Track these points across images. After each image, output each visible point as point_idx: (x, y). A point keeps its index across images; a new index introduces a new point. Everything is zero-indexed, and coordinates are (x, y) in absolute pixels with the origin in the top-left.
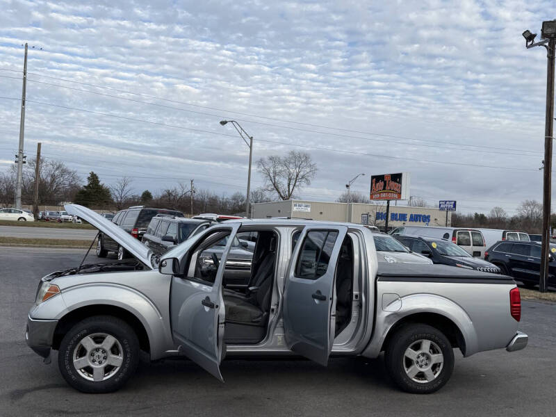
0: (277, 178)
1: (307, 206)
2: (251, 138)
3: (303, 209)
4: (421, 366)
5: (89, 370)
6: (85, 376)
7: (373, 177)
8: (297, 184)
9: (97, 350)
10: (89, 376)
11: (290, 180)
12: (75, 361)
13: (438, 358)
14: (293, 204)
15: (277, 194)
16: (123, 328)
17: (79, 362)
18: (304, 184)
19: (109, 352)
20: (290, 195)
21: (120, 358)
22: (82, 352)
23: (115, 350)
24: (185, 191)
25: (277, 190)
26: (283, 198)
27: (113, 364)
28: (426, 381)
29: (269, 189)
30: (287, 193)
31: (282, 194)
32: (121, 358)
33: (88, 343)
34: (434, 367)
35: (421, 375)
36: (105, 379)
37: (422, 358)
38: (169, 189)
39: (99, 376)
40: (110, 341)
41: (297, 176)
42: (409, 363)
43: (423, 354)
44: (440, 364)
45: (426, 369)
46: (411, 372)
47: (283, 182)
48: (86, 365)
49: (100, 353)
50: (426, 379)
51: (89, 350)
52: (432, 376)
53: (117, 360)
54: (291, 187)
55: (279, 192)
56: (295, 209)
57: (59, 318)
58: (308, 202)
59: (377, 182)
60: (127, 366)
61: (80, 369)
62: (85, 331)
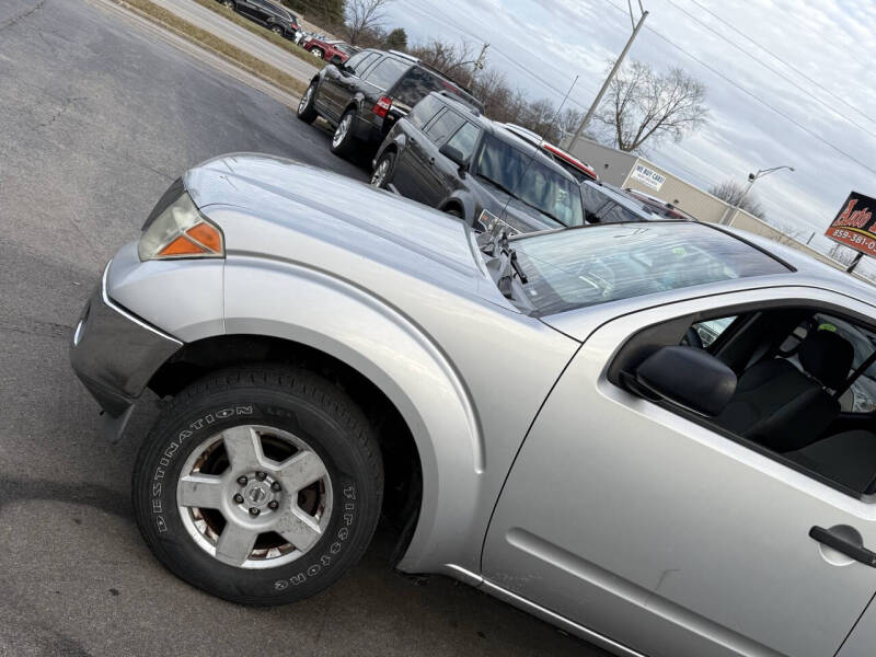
0: (628, 105)
1: (657, 178)
2: (645, 14)
3: (648, 180)
5: (215, 521)
6: (196, 530)
7: (854, 195)
8: (658, 130)
9: (261, 475)
10: (207, 535)
11: (649, 118)
12: (185, 478)
14: (637, 164)
15: (613, 134)
16: (363, 453)
17: (195, 486)
18: (668, 138)
19: (292, 498)
20: (635, 146)
21: (315, 527)
22: (216, 463)
23: (310, 498)
24: (468, 58)
25: (618, 127)
26: (621, 144)
27: (286, 536)
29: (606, 119)
30: (632, 140)
31: (623, 138)
32: (318, 530)
33: (244, 444)
36: (249, 564)
38: (442, 43)
39: (234, 549)
40: (307, 467)
41: (665, 117)
47: (635, 118)
48: (210, 505)
49: (264, 487)
51: (238, 464)
53: (306, 529)
54: (646, 131)
55: (619, 131)
56: (635, 174)
57: (189, 340)
58: (664, 173)
59: (857, 207)
60: (325, 560)
61: (190, 509)
62: (250, 410)
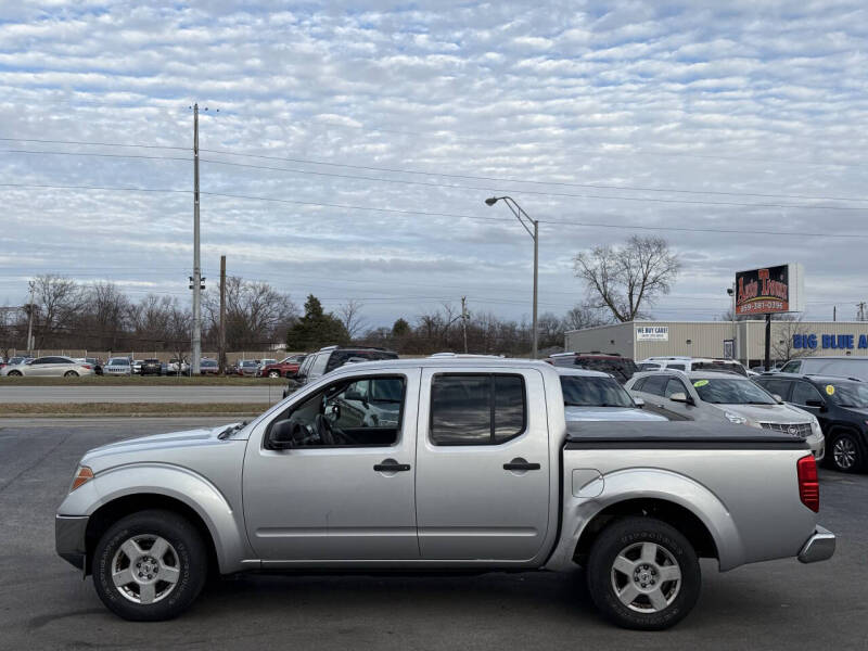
0: (609, 285)
1: (661, 331)
2: (536, 223)
3: (653, 336)
4: (644, 586)
5: (134, 588)
6: (129, 596)
7: (739, 275)
8: (645, 292)
9: (145, 558)
10: (134, 596)
11: (632, 286)
12: (114, 574)
13: (671, 572)
14: (636, 328)
15: (610, 313)
16: (179, 528)
17: (120, 576)
18: (658, 293)
19: (161, 562)
20: (634, 313)
21: (176, 570)
22: (124, 563)
23: (168, 559)
24: (455, 316)
25: (611, 305)
26: (622, 319)
27: (165, 580)
28: (653, 610)
29: (596, 304)
30: (628, 310)
31: (620, 313)
32: (177, 571)
33: (132, 548)
34: (667, 588)
35: (643, 600)
36: (155, 600)
37: (644, 573)
39: (149, 597)
40: (161, 545)
41: (645, 279)
42: (623, 580)
43: (646, 566)
44: (676, 581)
45: (653, 591)
46: (625, 595)
47: (621, 291)
48: (129, 581)
49: (148, 564)
50: (652, 607)
51: (133, 559)
52: (661, 603)
53: (172, 574)
54: (635, 299)
55: (614, 310)
56: (639, 336)
57: (90, 513)
58: (664, 324)
59: (746, 282)
60: (185, 581)
61: (123, 587)
62: (126, 532)
